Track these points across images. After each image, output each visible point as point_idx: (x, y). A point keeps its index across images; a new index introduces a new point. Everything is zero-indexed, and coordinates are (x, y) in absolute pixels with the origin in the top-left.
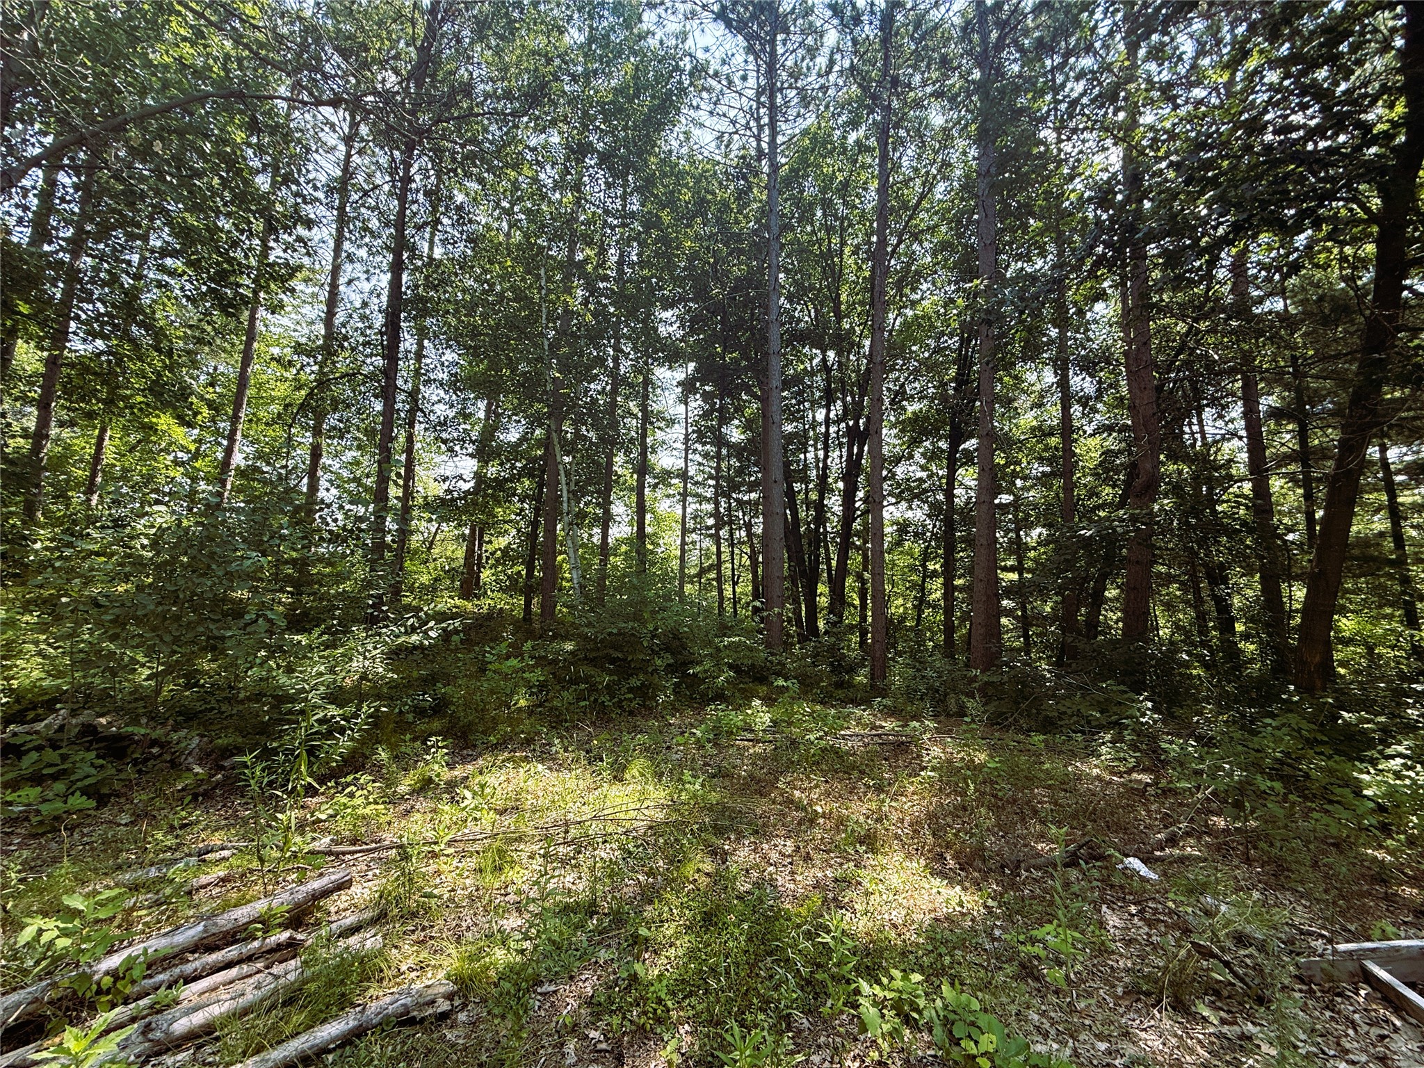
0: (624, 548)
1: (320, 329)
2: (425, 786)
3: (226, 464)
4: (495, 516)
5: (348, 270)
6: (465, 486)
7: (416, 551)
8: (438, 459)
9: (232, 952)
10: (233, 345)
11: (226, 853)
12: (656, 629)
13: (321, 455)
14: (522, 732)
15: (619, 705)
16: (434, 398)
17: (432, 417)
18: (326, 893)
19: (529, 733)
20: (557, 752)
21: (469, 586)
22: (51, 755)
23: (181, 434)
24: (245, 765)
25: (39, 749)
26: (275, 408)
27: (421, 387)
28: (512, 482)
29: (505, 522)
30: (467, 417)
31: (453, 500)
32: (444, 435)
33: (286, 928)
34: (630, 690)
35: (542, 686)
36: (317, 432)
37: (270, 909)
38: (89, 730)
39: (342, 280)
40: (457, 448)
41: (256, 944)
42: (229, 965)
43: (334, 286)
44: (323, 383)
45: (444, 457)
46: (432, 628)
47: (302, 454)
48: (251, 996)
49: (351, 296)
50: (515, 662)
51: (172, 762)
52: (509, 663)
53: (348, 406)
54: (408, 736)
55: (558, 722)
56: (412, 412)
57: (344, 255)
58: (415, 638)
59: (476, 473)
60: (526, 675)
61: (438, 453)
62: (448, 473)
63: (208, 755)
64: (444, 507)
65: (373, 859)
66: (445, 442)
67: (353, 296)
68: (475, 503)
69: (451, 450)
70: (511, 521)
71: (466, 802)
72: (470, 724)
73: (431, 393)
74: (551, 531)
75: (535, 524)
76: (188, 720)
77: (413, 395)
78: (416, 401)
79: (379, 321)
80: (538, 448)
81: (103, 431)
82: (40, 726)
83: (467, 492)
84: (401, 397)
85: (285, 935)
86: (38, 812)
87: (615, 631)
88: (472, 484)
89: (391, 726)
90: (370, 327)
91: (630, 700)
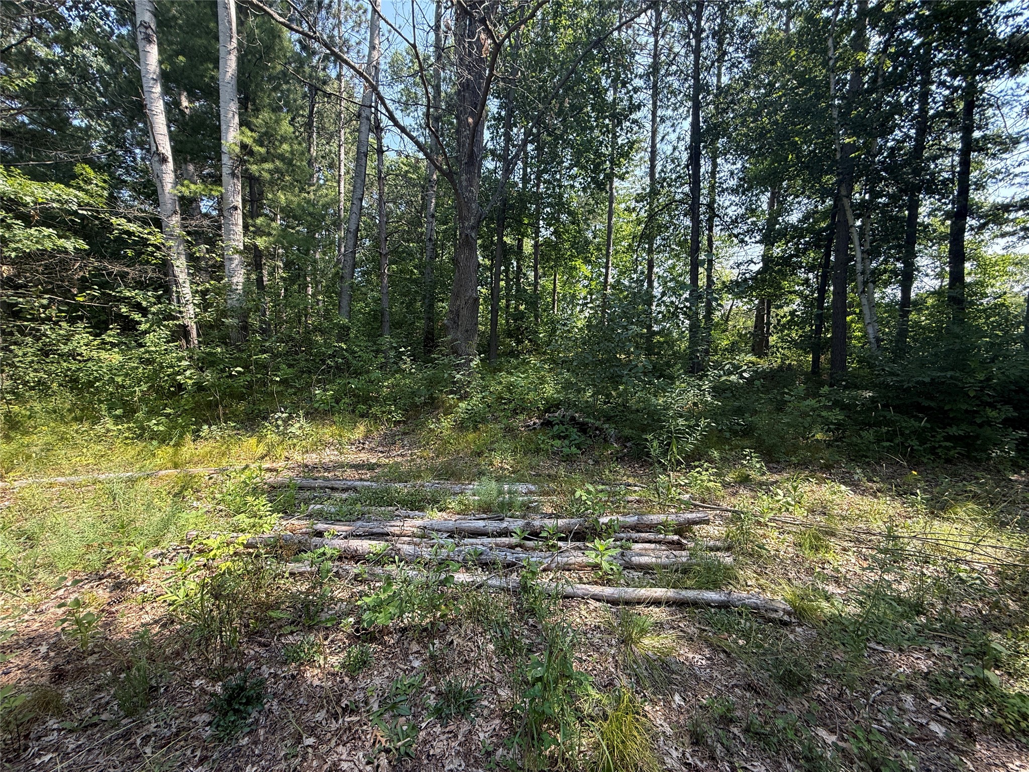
0: (930, 301)
1: (647, 180)
2: (745, 481)
3: (606, 281)
4: (781, 288)
5: (661, 129)
6: (755, 268)
7: (717, 324)
8: (731, 251)
9: (651, 536)
10: (602, 210)
11: (636, 488)
12: (989, 379)
13: (653, 266)
14: (822, 458)
15: (933, 450)
16: (727, 203)
17: (727, 219)
18: (696, 523)
19: (828, 460)
20: (859, 480)
21: (760, 346)
22: (562, 428)
23: (586, 270)
24: (646, 440)
25: (558, 424)
26: (625, 244)
27: (717, 197)
28: (797, 256)
29: (790, 293)
30: (753, 212)
31: (745, 280)
32: (735, 232)
33: (676, 534)
34: (948, 438)
35: (839, 425)
36: (650, 251)
37: (667, 521)
38: (573, 418)
39: (658, 139)
40: (747, 239)
41: (662, 536)
42: (650, 542)
43: (653, 146)
44: (651, 216)
45: (736, 249)
46: (745, 371)
47: (643, 267)
48: (664, 560)
49: (665, 149)
50: (813, 402)
51: (605, 439)
52: (807, 402)
53: (668, 228)
54: (727, 447)
55: (858, 456)
56: (710, 220)
57: (658, 119)
58: (733, 378)
59: (763, 256)
60: (823, 414)
61: (731, 246)
62: (740, 260)
63: (619, 439)
64: (738, 288)
65: (716, 515)
66: (736, 236)
67: (665, 148)
68: (764, 280)
69: (742, 241)
70: (795, 292)
71: (779, 498)
72: (775, 445)
73: (724, 200)
74: (841, 294)
75: (822, 291)
76: (608, 420)
77: (710, 206)
78: (713, 209)
79: (685, 156)
80: (824, 220)
81: (555, 276)
82: (557, 414)
83: (758, 272)
84: (702, 209)
85: (676, 537)
86: (562, 452)
87: (927, 380)
88: (761, 265)
89: (715, 439)
90: (679, 165)
91: (948, 449)
